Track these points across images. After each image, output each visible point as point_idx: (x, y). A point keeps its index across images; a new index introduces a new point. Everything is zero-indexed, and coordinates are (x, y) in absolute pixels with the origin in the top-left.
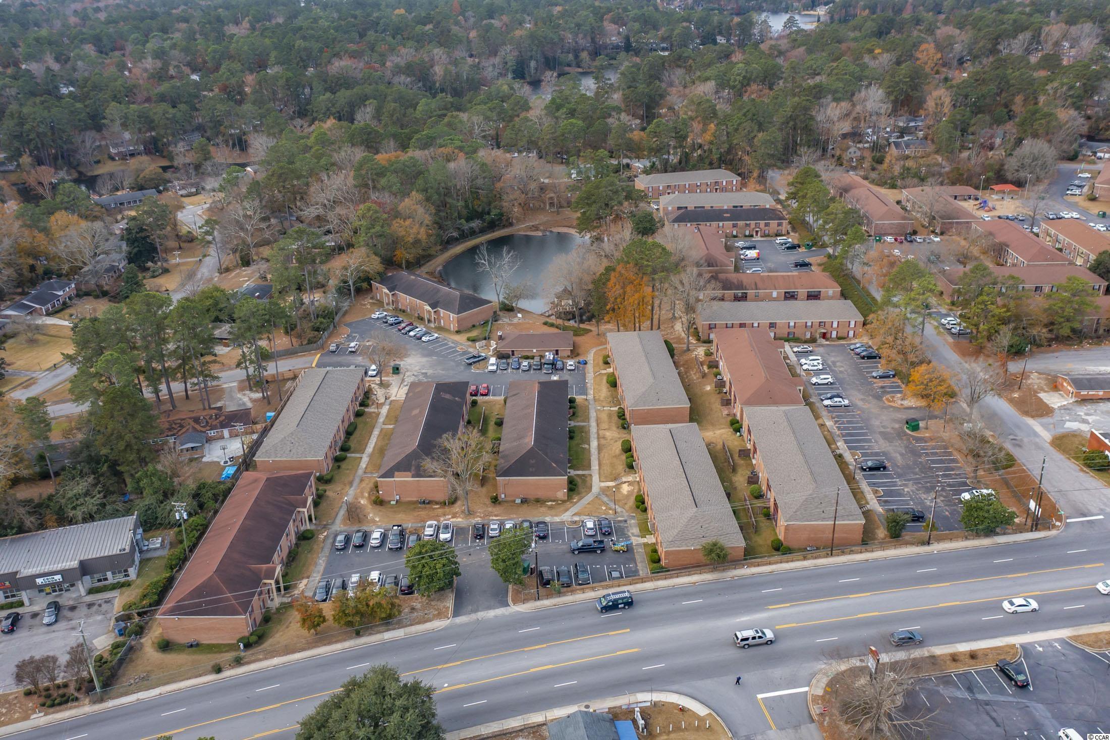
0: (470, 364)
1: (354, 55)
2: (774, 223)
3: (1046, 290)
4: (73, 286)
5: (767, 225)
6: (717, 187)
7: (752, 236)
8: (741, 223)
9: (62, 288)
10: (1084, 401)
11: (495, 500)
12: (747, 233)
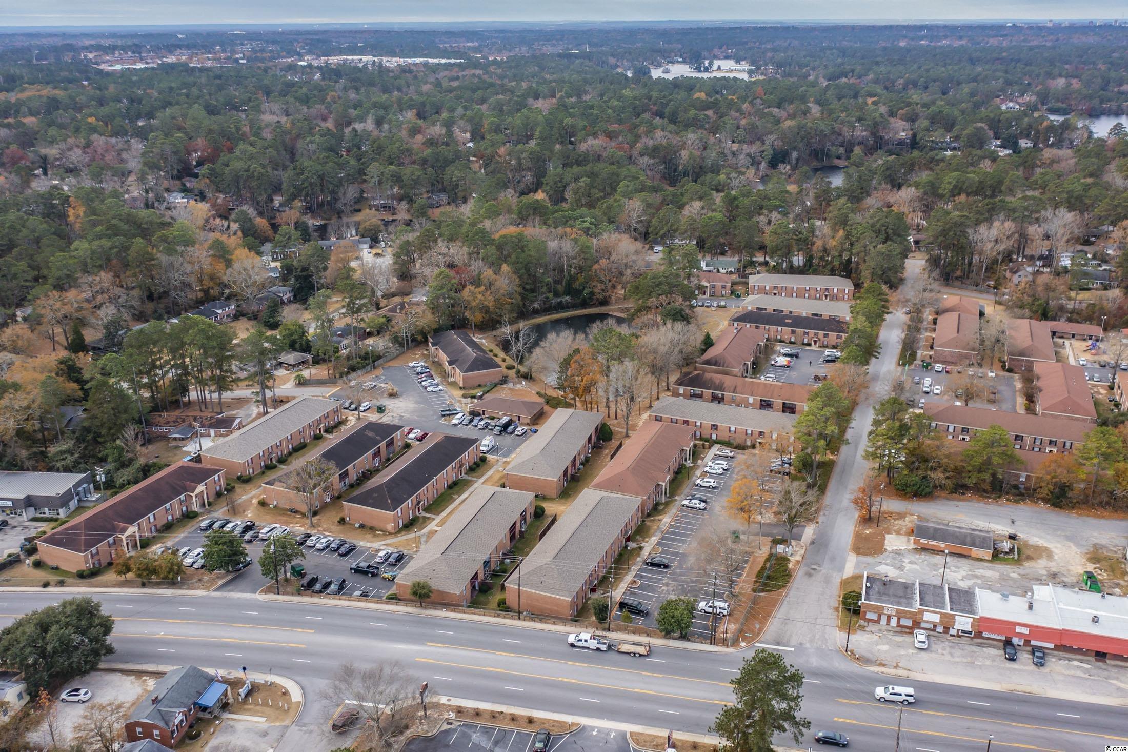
0: (444, 416)
1: (610, 136)
2: (833, 335)
3: (1028, 441)
4: (233, 307)
5: (826, 335)
6: (827, 294)
7: (809, 345)
8: (800, 331)
9: (222, 307)
10: (924, 549)
11: (342, 521)
12: (806, 341)
